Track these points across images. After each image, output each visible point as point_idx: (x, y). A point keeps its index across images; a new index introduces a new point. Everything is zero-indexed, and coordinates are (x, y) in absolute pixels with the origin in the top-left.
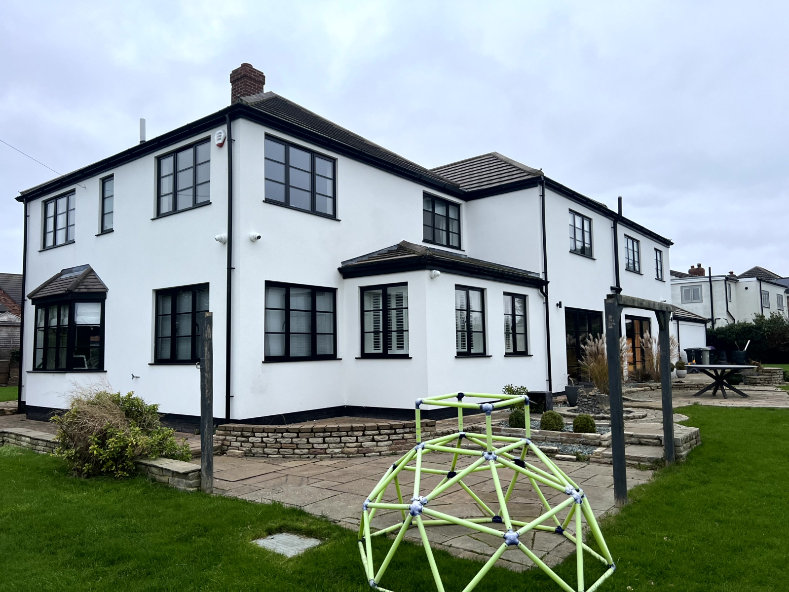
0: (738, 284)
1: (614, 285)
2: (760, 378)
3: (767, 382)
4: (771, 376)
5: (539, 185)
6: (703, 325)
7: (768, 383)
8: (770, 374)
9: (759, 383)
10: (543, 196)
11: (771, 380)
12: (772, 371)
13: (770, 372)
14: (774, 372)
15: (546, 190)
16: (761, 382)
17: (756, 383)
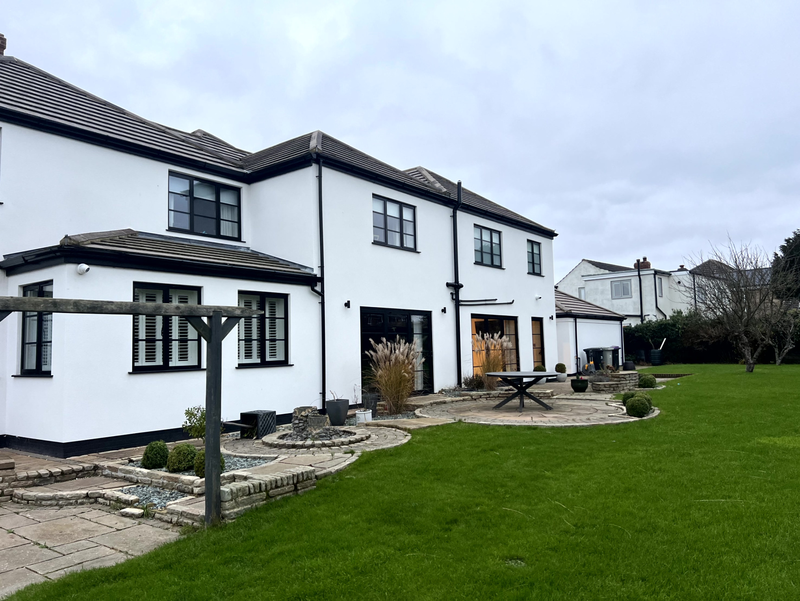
0: (671, 278)
1: (451, 280)
2: (604, 385)
3: (612, 389)
4: (620, 381)
5: (313, 164)
6: (618, 322)
7: (614, 390)
8: (619, 379)
9: (603, 390)
10: (320, 177)
11: (618, 387)
12: (620, 376)
13: (619, 377)
14: (623, 378)
15: (324, 170)
16: (604, 388)
17: (599, 390)
